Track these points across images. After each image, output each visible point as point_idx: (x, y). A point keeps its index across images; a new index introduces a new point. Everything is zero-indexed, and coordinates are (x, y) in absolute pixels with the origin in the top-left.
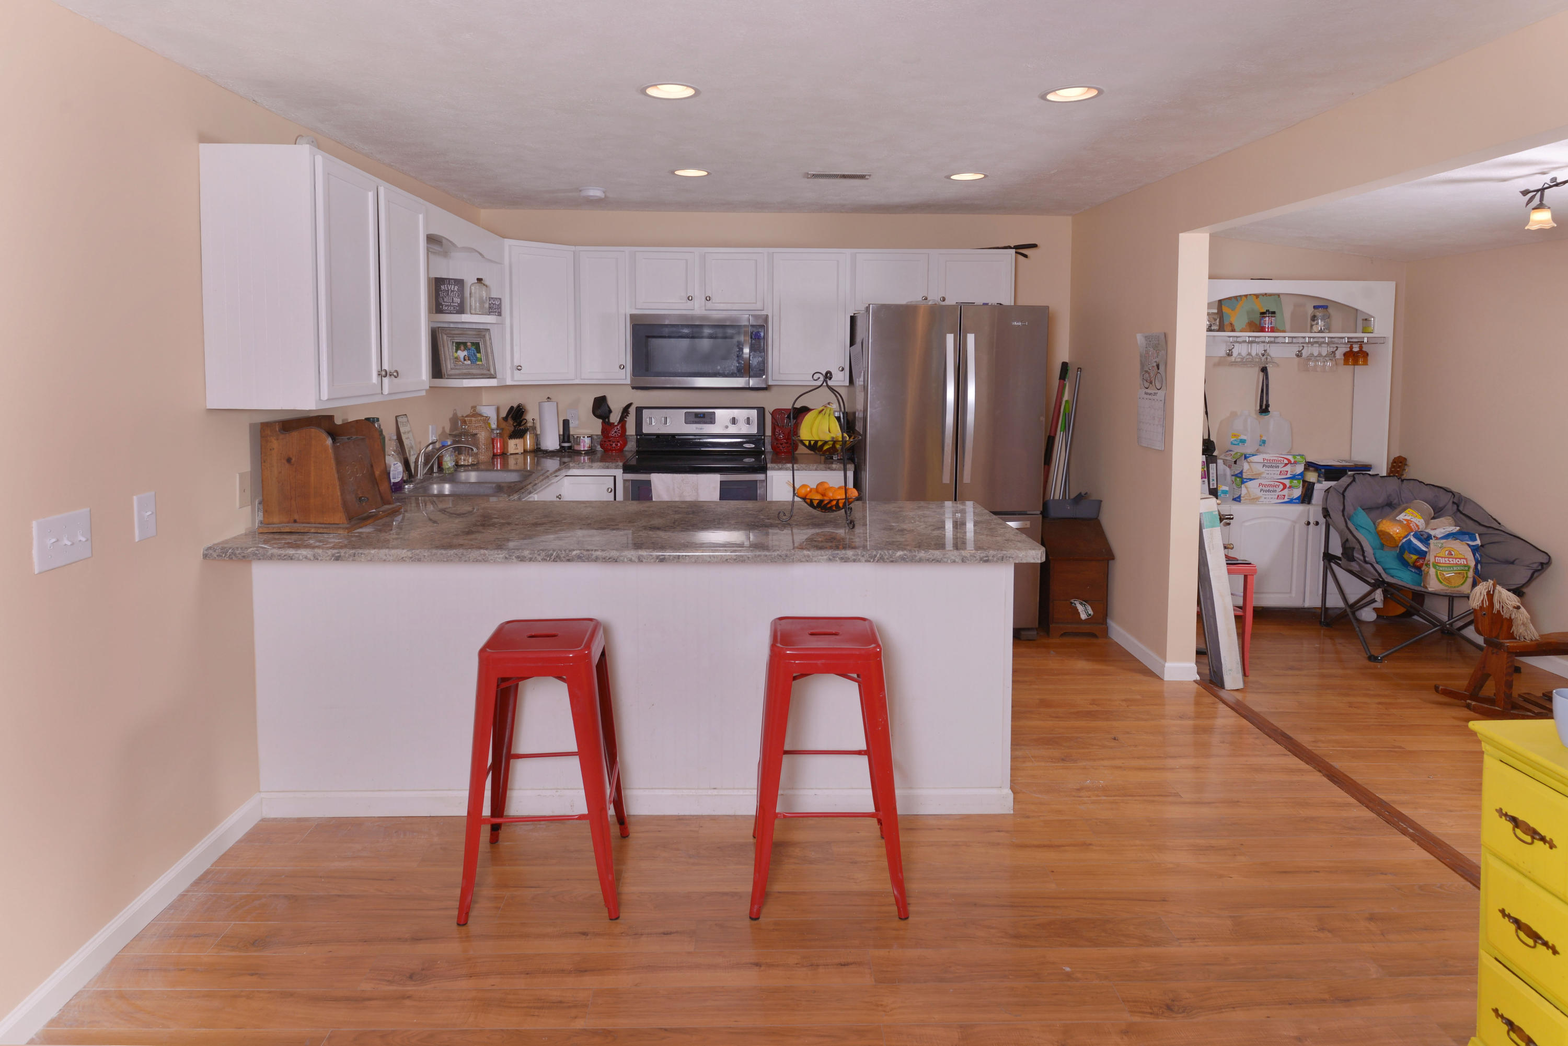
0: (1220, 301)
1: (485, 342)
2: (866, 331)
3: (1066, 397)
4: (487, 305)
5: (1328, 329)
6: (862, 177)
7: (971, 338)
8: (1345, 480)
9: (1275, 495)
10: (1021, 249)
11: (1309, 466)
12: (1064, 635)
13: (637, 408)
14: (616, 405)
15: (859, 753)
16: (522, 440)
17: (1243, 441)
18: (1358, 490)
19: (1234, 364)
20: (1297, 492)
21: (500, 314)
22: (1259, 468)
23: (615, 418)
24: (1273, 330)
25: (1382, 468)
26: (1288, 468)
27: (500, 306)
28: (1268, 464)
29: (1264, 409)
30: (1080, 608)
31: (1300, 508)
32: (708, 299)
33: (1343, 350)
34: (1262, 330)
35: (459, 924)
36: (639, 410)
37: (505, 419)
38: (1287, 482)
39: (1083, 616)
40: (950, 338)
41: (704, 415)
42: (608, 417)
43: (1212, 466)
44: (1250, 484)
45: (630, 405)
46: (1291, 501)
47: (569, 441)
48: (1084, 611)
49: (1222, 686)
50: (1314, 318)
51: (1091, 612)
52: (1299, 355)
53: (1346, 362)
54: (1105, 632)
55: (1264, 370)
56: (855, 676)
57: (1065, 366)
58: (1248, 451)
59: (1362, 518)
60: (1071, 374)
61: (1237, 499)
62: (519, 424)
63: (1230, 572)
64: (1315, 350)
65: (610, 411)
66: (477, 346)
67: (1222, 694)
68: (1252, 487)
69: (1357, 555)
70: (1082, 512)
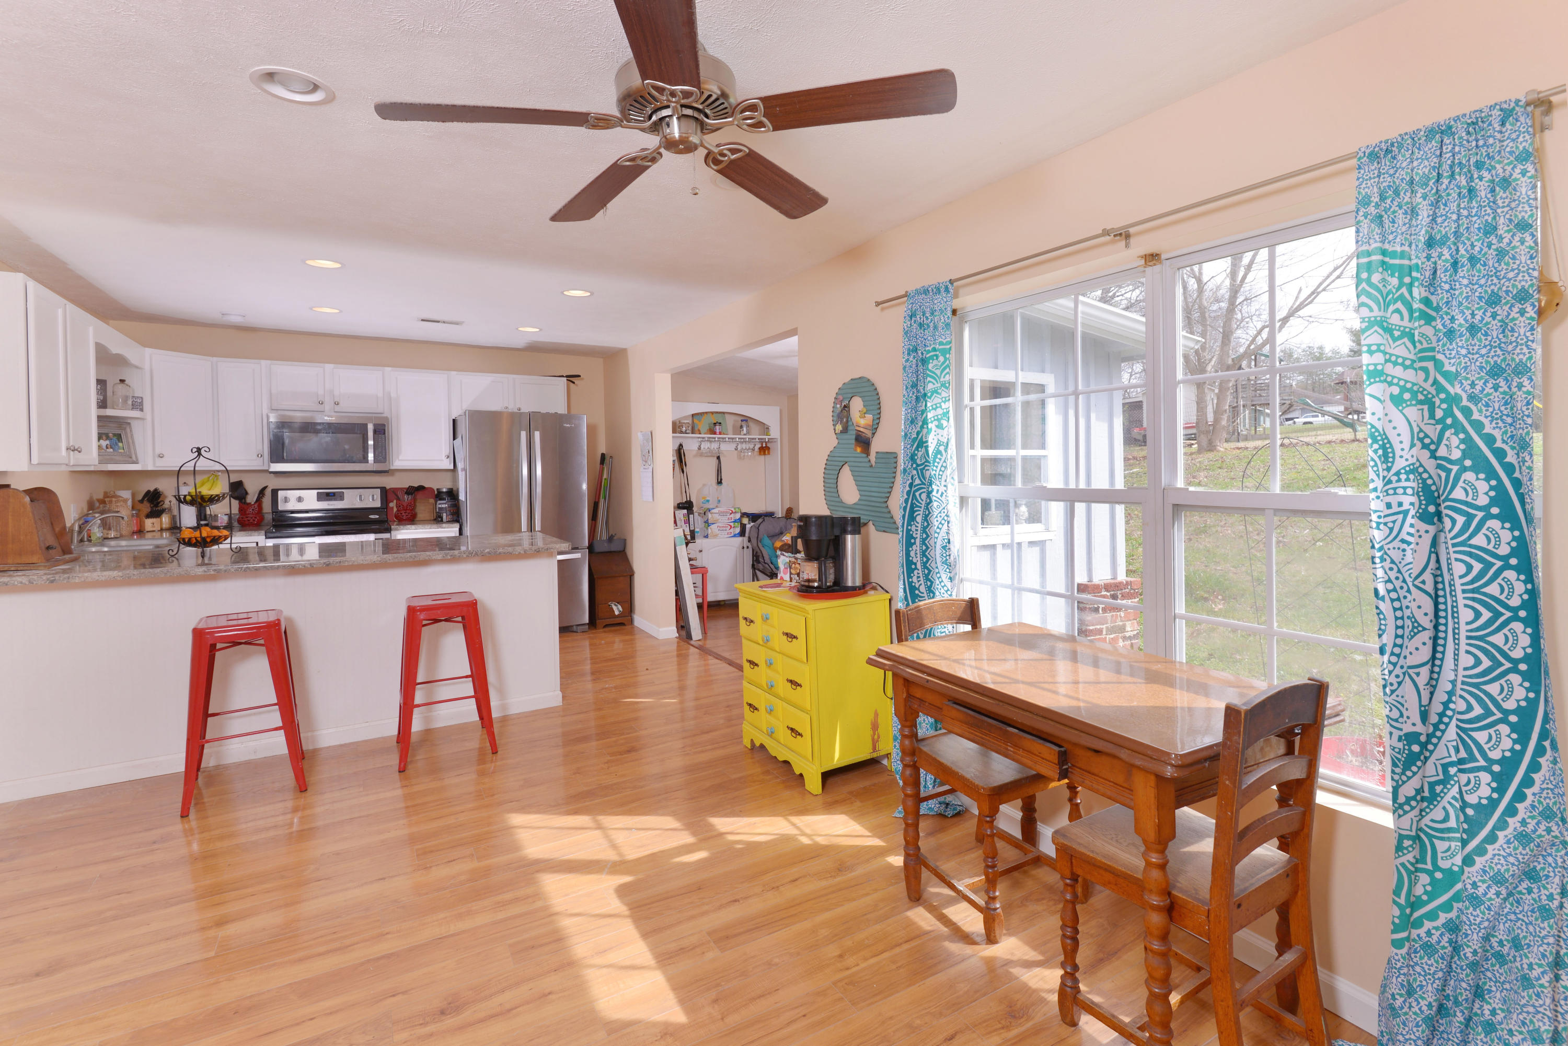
0: (693, 415)
1: (126, 433)
2: (463, 429)
3: (605, 476)
4: (130, 402)
5: (748, 433)
6: (457, 323)
7: (537, 434)
8: (760, 520)
9: (726, 532)
10: (571, 378)
11: (744, 515)
12: (606, 626)
13: (273, 490)
14: (252, 488)
15: (467, 677)
16: (158, 520)
17: (708, 501)
18: (767, 526)
19: (701, 455)
20: (738, 530)
21: (142, 410)
22: (716, 516)
23: (251, 498)
24: (720, 433)
25: (779, 514)
26: (732, 516)
27: (141, 404)
28: (722, 514)
29: (720, 482)
30: (614, 608)
31: (740, 539)
32: (337, 404)
33: (758, 446)
34: (715, 433)
35: (182, 817)
36: (275, 492)
37: (141, 501)
38: (732, 524)
39: (617, 613)
40: (523, 434)
41: (334, 494)
42: (245, 498)
43: (691, 516)
44: (712, 526)
45: (266, 487)
46: (735, 536)
47: (205, 519)
48: (617, 609)
49: (691, 639)
50: (741, 427)
51: (621, 609)
52: (736, 449)
53: (760, 454)
54: (632, 621)
55: (718, 458)
56: (460, 619)
57: (603, 455)
58: (711, 507)
59: (767, 541)
60: (607, 461)
61: (706, 537)
62: (157, 505)
63: (692, 573)
64: (744, 446)
65: (247, 493)
66: (119, 437)
67: (692, 642)
68: (713, 529)
69: (761, 560)
70: (614, 547)
